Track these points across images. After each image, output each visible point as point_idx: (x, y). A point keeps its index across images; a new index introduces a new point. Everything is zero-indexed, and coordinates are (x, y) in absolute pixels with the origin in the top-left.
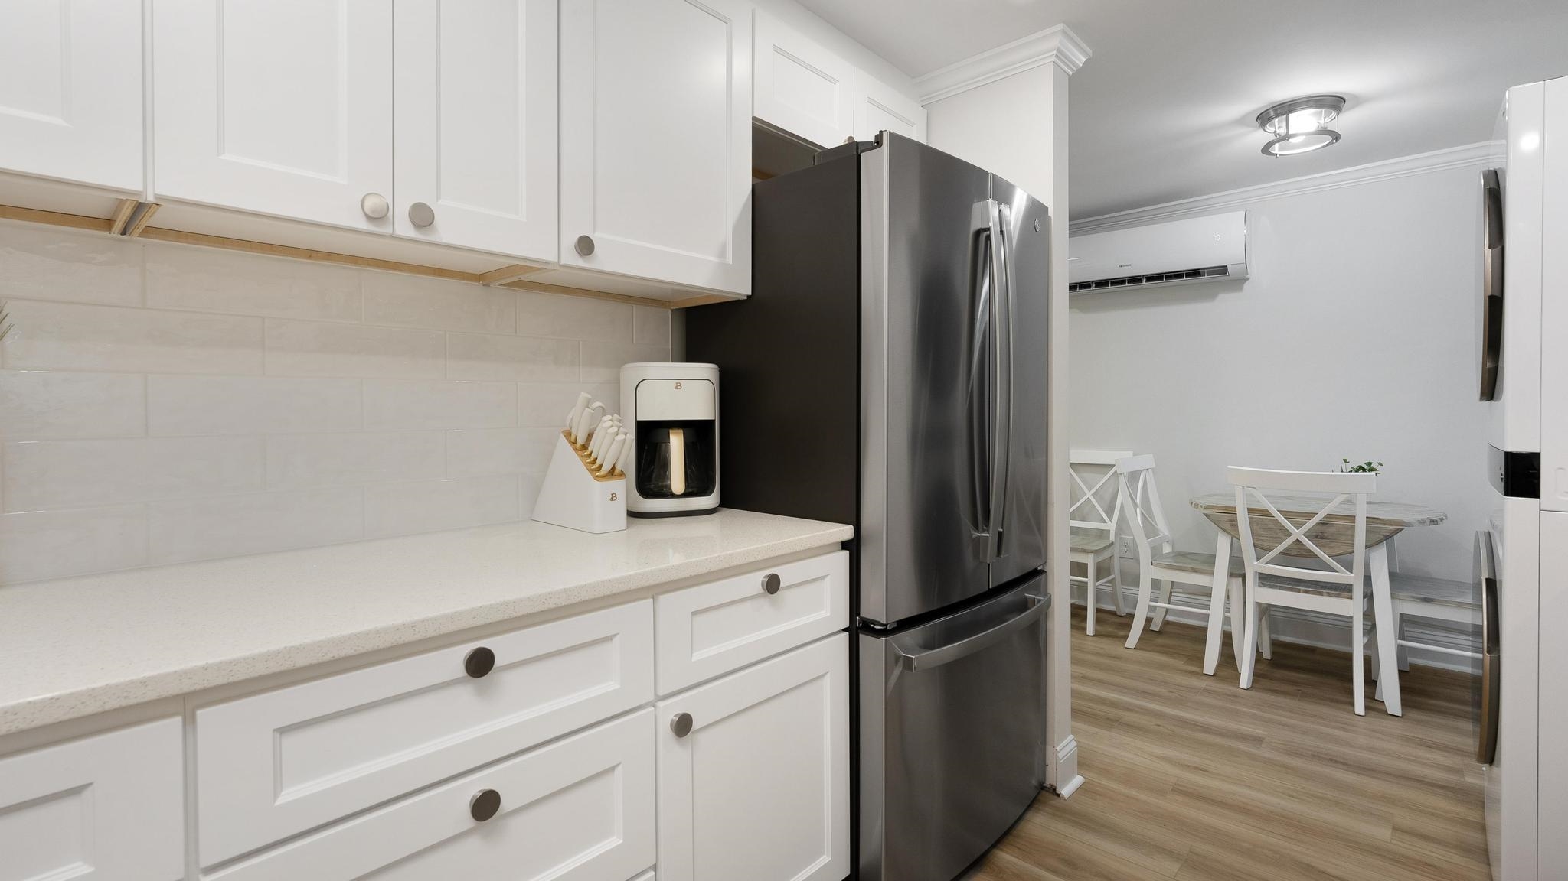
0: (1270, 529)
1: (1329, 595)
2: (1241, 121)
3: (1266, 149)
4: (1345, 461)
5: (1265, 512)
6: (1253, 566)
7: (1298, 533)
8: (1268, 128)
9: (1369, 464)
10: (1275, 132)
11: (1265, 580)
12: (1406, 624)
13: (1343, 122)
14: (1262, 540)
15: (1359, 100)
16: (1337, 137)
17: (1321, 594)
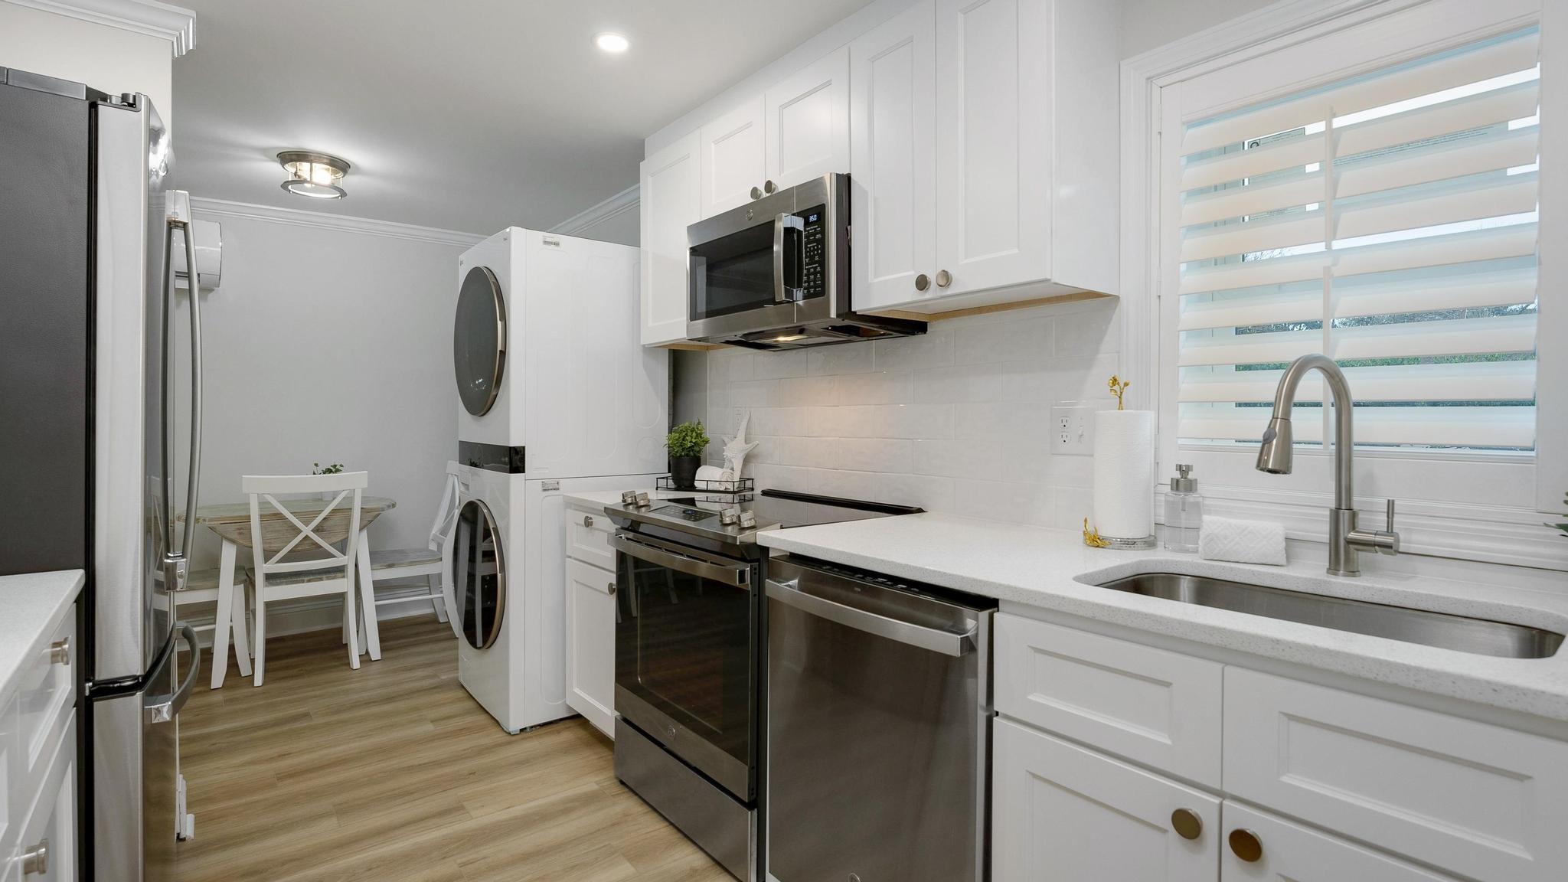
0: (279, 531)
1: (328, 579)
2: (264, 151)
3: (285, 185)
4: (316, 465)
5: (279, 516)
6: (261, 569)
7: (307, 531)
8: (287, 166)
9: (335, 466)
10: (296, 172)
11: (272, 578)
12: (380, 587)
13: (348, 182)
14: (270, 543)
15: (358, 171)
16: (343, 194)
17: (321, 579)
